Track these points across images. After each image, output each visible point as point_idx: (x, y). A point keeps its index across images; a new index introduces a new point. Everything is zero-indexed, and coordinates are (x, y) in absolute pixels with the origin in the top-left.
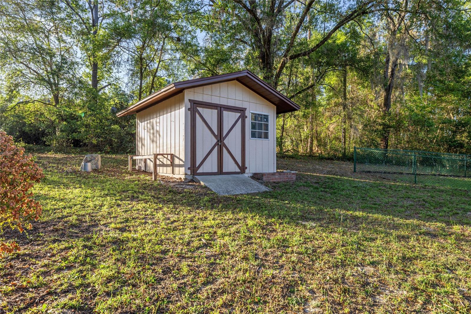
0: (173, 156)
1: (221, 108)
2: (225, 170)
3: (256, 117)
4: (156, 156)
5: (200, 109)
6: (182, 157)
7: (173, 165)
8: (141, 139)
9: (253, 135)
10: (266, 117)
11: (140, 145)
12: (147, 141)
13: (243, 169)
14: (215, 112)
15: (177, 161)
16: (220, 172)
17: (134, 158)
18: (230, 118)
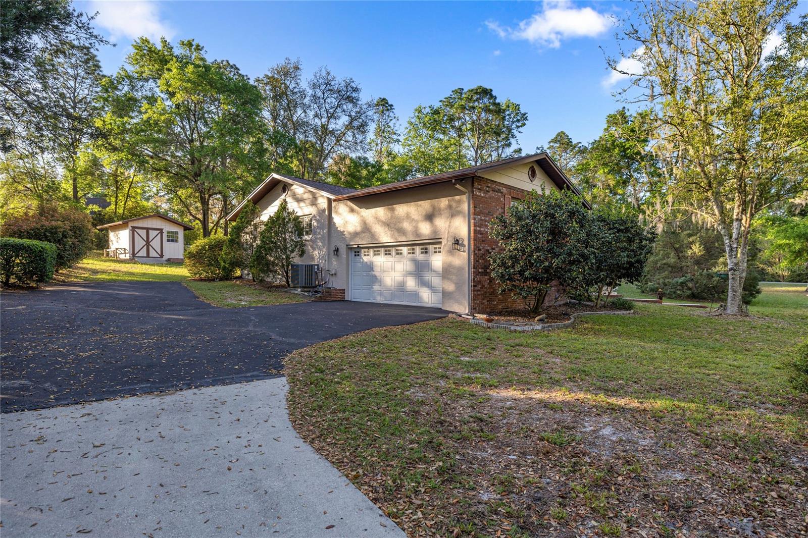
0: (125, 249)
1: (148, 229)
2: (150, 256)
3: (168, 232)
4: (117, 249)
5: (136, 230)
6: (128, 249)
7: (125, 253)
8: (112, 241)
9: (168, 241)
10: (177, 233)
11: (111, 243)
12: (114, 242)
13: (162, 256)
14: (145, 231)
15: (127, 251)
16: (148, 256)
17: (108, 250)
18: (153, 234)
